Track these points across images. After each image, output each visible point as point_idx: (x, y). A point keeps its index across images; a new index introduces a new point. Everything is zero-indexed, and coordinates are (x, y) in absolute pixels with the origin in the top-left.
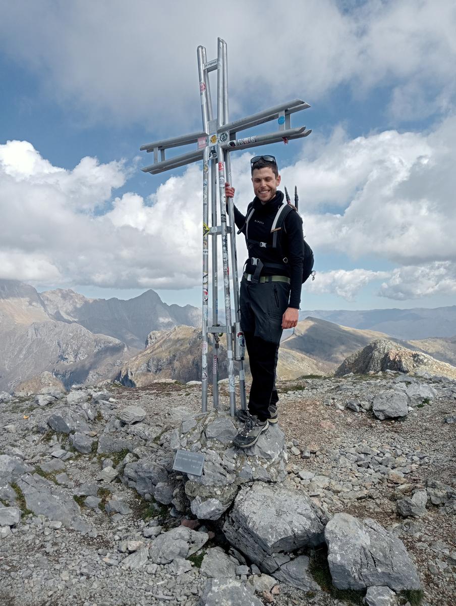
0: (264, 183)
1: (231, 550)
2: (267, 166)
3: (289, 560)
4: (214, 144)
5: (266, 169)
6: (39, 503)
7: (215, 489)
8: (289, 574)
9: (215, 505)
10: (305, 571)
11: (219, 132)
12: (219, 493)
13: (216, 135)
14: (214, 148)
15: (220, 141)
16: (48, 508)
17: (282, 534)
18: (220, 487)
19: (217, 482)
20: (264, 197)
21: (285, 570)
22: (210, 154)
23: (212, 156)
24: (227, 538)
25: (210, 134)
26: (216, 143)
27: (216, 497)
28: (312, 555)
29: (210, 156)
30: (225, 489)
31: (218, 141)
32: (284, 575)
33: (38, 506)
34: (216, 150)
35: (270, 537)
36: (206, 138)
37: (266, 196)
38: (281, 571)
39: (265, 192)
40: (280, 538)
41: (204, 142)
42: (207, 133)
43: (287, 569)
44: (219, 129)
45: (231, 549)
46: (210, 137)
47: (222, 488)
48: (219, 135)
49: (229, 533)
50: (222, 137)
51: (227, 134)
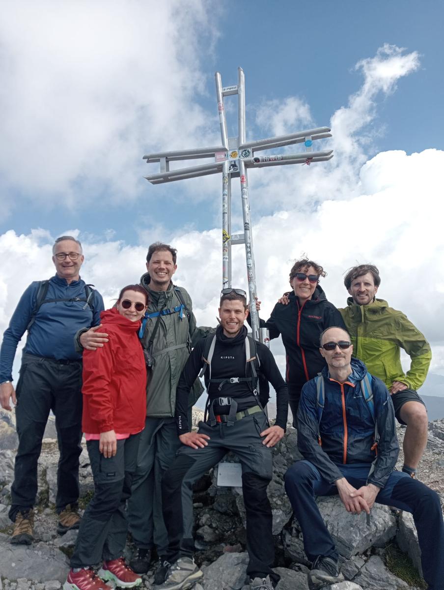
0: (234, 315)
1: (297, 566)
2: (238, 299)
3: (364, 563)
4: (234, 159)
5: (238, 301)
6: (13, 565)
7: (274, 500)
8: (372, 577)
9: (279, 516)
10: (384, 570)
11: (240, 148)
12: (279, 502)
13: (237, 151)
14: (235, 163)
15: (242, 157)
16: (30, 568)
17: (365, 530)
18: (279, 496)
19: (274, 492)
20: (232, 329)
21: (365, 573)
22: (230, 167)
23: (232, 170)
24: (292, 553)
25: (230, 150)
26: (237, 158)
27: (278, 507)
28: (381, 553)
29: (230, 170)
30: (284, 498)
31: (240, 157)
32: (366, 579)
33: (13, 568)
34: (237, 164)
35: (354, 536)
36: (226, 153)
37: (234, 328)
38: (362, 575)
39: (233, 324)
40: (364, 535)
41: (223, 156)
42: (226, 147)
43: (367, 570)
44: (241, 146)
45: (297, 564)
46: (230, 153)
47: (281, 496)
48: (241, 151)
49: (295, 546)
50: (244, 153)
51: (250, 150)
